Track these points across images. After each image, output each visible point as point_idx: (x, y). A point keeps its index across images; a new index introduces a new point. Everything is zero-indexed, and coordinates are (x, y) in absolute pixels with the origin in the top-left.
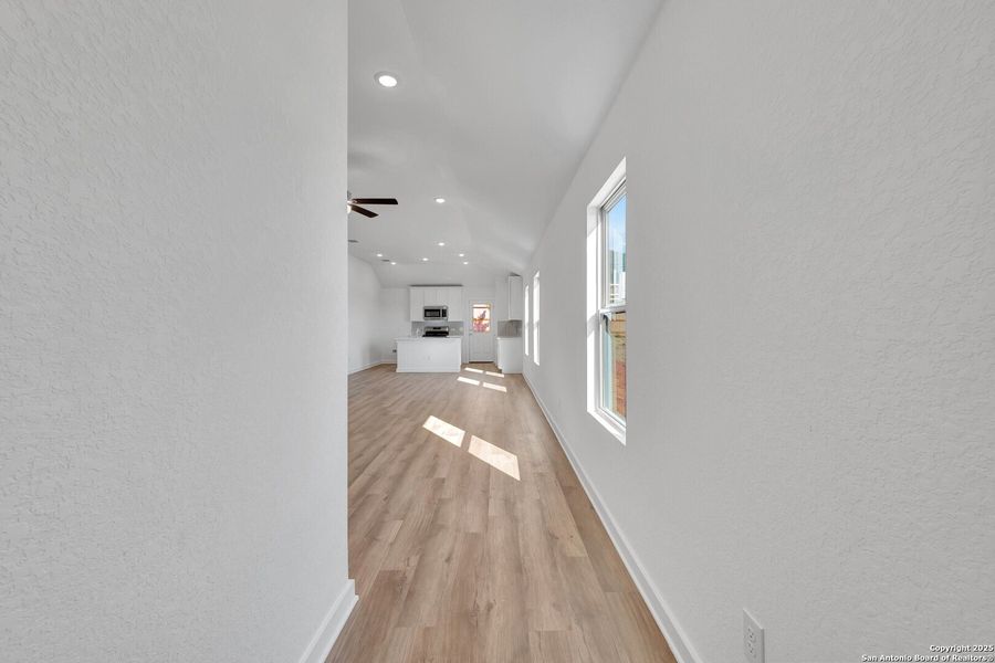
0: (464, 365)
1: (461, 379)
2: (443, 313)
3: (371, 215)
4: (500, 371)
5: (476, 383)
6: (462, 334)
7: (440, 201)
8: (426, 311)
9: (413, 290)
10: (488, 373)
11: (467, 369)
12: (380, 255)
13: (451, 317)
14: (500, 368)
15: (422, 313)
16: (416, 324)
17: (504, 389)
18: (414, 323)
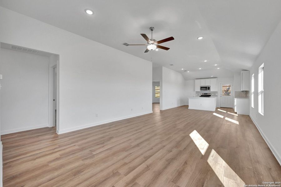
0: (217, 108)
1: (214, 114)
2: (209, 88)
3: (167, 49)
4: (236, 113)
5: (222, 117)
6: (217, 96)
7: (200, 38)
8: (201, 87)
9: (196, 80)
10: (228, 113)
11: (219, 110)
12: (182, 69)
13: (212, 90)
14: (235, 111)
15: (199, 88)
16: (197, 92)
17: (237, 123)
18: (196, 92)
